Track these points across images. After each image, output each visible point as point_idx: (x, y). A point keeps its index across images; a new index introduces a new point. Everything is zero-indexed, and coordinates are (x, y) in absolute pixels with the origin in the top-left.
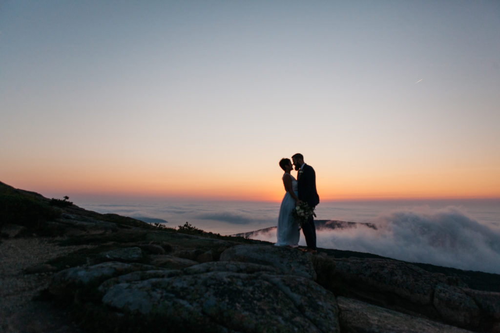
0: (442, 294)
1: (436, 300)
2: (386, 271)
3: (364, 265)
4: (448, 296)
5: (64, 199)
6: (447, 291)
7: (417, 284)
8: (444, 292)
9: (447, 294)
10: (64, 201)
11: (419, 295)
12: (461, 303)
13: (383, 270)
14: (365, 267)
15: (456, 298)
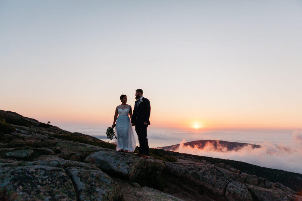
0: (231, 189)
1: (227, 193)
2: (201, 172)
3: (190, 167)
4: (234, 190)
5: (48, 123)
6: (234, 187)
7: (217, 181)
8: (232, 188)
9: (234, 188)
10: (47, 124)
11: (217, 189)
12: (241, 196)
13: (199, 171)
14: (190, 169)
15: (239, 192)
